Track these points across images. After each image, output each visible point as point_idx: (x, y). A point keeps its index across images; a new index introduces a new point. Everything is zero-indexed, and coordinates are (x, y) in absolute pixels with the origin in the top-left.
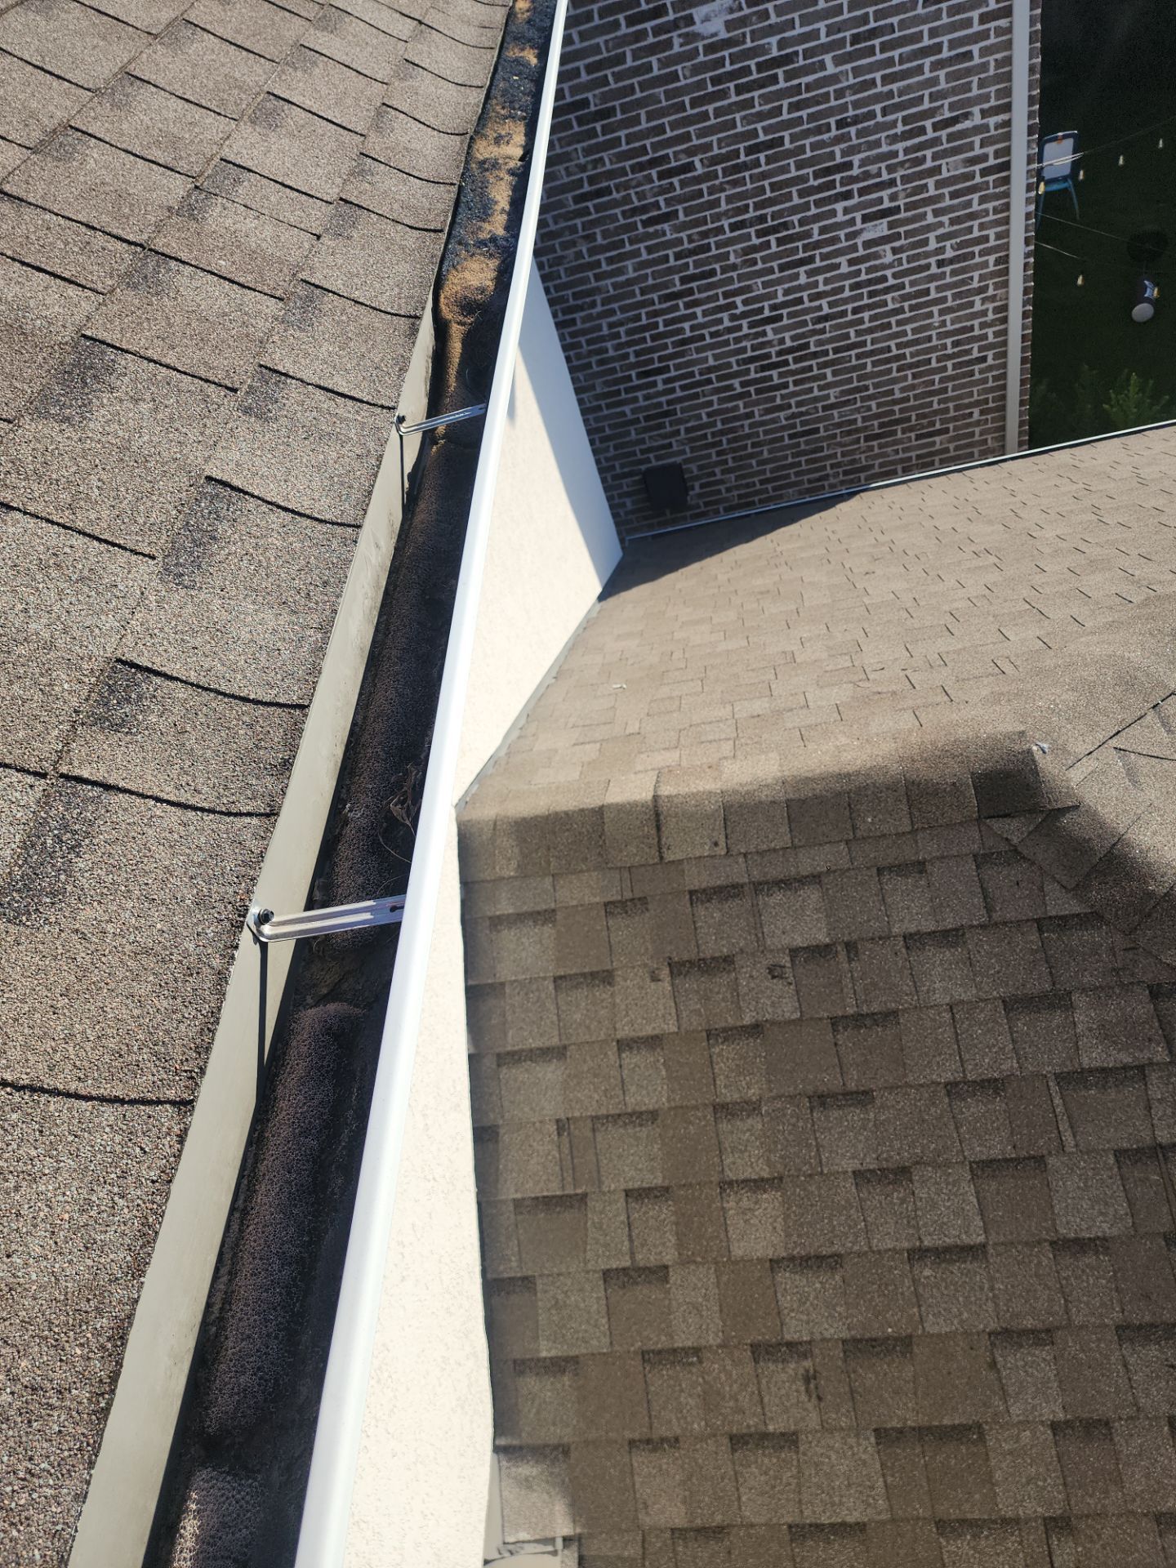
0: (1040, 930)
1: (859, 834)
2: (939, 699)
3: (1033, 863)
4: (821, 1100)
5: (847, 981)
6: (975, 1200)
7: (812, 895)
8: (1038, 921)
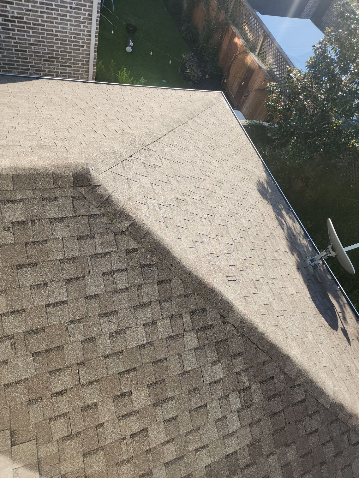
0: (88, 218)
1: (37, 188)
2: (64, 150)
4: (21, 266)
5: (31, 232)
6: (65, 289)
7: (20, 206)
8: (88, 215)
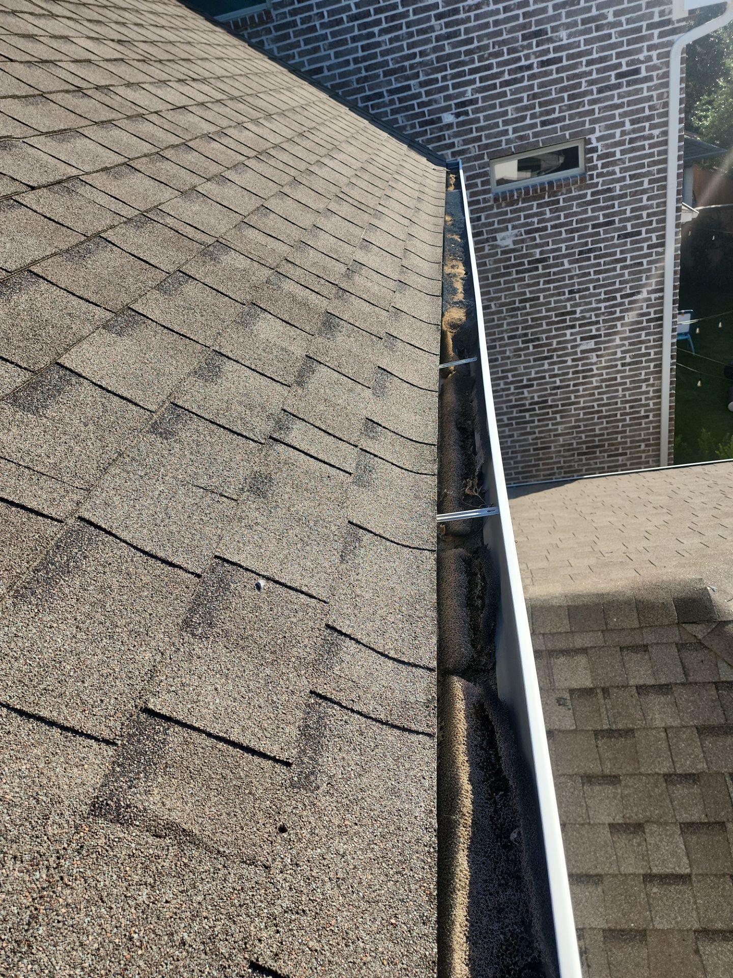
0: (717, 689)
1: (609, 627)
3: (711, 651)
4: (589, 779)
5: (603, 710)
6: (683, 847)
7: (582, 660)
8: (715, 683)
